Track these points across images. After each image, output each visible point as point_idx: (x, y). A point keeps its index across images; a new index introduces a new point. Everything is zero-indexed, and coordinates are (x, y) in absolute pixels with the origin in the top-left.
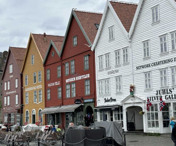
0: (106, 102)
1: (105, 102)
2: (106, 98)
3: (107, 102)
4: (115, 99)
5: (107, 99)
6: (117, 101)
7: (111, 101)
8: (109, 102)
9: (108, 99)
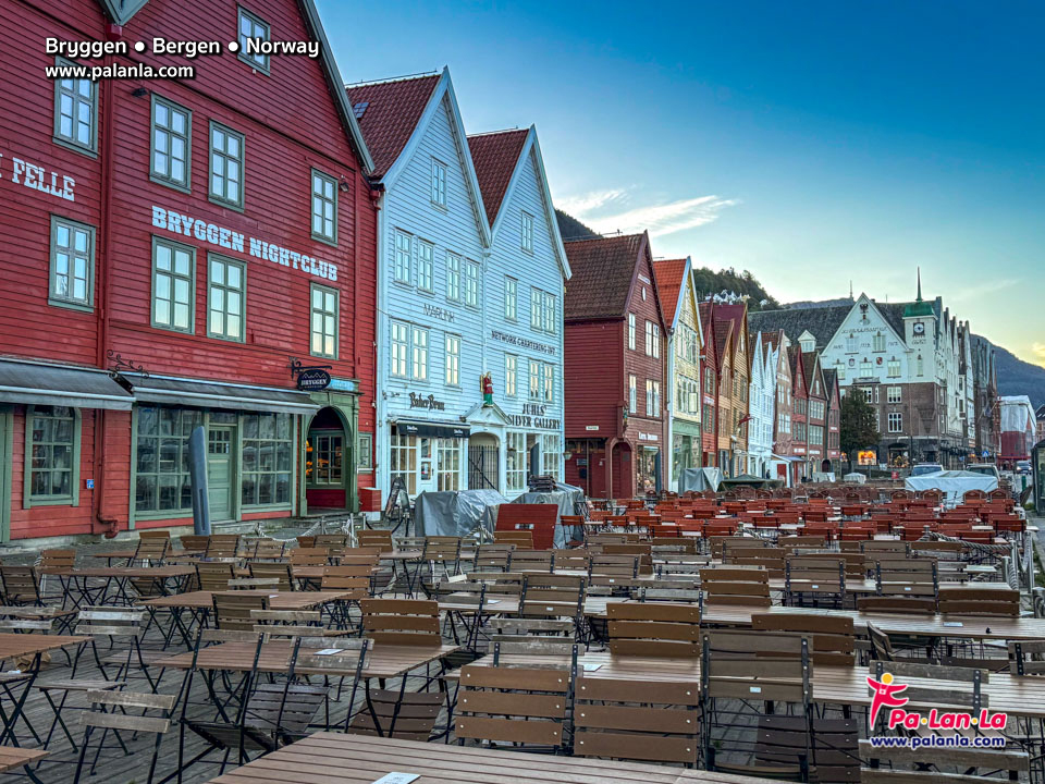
0: (415, 408)
1: (412, 405)
2: (417, 393)
3: (416, 405)
4: (443, 404)
5: (417, 397)
6: (446, 411)
7: (431, 407)
8: (423, 409)
9: (423, 398)
